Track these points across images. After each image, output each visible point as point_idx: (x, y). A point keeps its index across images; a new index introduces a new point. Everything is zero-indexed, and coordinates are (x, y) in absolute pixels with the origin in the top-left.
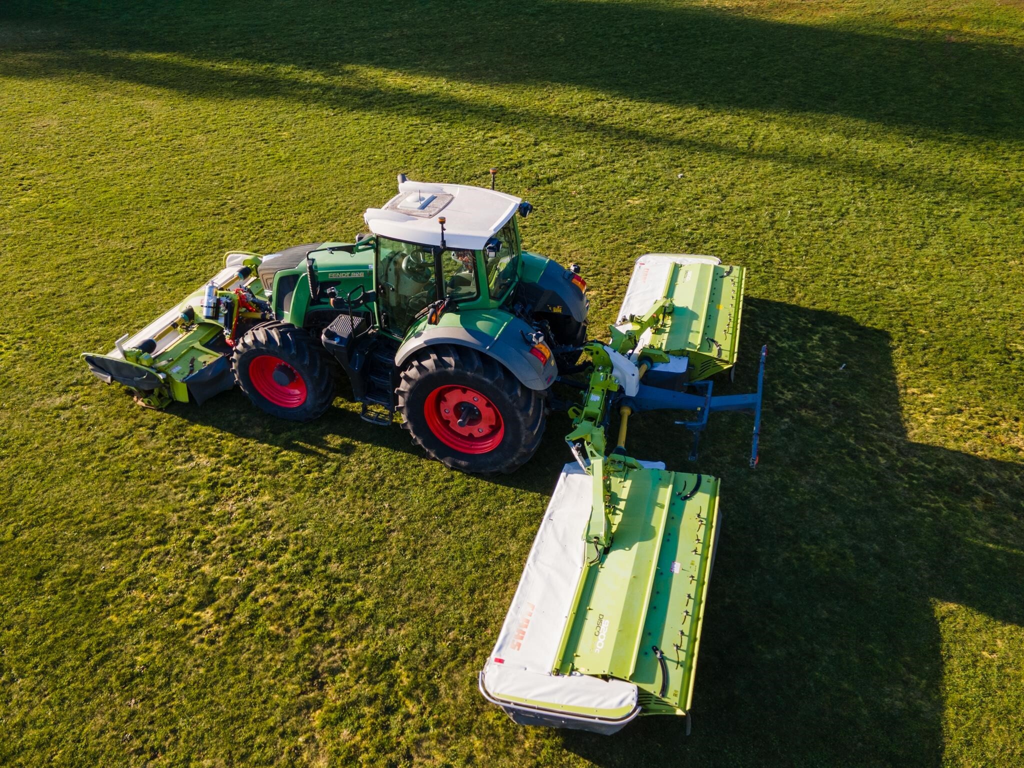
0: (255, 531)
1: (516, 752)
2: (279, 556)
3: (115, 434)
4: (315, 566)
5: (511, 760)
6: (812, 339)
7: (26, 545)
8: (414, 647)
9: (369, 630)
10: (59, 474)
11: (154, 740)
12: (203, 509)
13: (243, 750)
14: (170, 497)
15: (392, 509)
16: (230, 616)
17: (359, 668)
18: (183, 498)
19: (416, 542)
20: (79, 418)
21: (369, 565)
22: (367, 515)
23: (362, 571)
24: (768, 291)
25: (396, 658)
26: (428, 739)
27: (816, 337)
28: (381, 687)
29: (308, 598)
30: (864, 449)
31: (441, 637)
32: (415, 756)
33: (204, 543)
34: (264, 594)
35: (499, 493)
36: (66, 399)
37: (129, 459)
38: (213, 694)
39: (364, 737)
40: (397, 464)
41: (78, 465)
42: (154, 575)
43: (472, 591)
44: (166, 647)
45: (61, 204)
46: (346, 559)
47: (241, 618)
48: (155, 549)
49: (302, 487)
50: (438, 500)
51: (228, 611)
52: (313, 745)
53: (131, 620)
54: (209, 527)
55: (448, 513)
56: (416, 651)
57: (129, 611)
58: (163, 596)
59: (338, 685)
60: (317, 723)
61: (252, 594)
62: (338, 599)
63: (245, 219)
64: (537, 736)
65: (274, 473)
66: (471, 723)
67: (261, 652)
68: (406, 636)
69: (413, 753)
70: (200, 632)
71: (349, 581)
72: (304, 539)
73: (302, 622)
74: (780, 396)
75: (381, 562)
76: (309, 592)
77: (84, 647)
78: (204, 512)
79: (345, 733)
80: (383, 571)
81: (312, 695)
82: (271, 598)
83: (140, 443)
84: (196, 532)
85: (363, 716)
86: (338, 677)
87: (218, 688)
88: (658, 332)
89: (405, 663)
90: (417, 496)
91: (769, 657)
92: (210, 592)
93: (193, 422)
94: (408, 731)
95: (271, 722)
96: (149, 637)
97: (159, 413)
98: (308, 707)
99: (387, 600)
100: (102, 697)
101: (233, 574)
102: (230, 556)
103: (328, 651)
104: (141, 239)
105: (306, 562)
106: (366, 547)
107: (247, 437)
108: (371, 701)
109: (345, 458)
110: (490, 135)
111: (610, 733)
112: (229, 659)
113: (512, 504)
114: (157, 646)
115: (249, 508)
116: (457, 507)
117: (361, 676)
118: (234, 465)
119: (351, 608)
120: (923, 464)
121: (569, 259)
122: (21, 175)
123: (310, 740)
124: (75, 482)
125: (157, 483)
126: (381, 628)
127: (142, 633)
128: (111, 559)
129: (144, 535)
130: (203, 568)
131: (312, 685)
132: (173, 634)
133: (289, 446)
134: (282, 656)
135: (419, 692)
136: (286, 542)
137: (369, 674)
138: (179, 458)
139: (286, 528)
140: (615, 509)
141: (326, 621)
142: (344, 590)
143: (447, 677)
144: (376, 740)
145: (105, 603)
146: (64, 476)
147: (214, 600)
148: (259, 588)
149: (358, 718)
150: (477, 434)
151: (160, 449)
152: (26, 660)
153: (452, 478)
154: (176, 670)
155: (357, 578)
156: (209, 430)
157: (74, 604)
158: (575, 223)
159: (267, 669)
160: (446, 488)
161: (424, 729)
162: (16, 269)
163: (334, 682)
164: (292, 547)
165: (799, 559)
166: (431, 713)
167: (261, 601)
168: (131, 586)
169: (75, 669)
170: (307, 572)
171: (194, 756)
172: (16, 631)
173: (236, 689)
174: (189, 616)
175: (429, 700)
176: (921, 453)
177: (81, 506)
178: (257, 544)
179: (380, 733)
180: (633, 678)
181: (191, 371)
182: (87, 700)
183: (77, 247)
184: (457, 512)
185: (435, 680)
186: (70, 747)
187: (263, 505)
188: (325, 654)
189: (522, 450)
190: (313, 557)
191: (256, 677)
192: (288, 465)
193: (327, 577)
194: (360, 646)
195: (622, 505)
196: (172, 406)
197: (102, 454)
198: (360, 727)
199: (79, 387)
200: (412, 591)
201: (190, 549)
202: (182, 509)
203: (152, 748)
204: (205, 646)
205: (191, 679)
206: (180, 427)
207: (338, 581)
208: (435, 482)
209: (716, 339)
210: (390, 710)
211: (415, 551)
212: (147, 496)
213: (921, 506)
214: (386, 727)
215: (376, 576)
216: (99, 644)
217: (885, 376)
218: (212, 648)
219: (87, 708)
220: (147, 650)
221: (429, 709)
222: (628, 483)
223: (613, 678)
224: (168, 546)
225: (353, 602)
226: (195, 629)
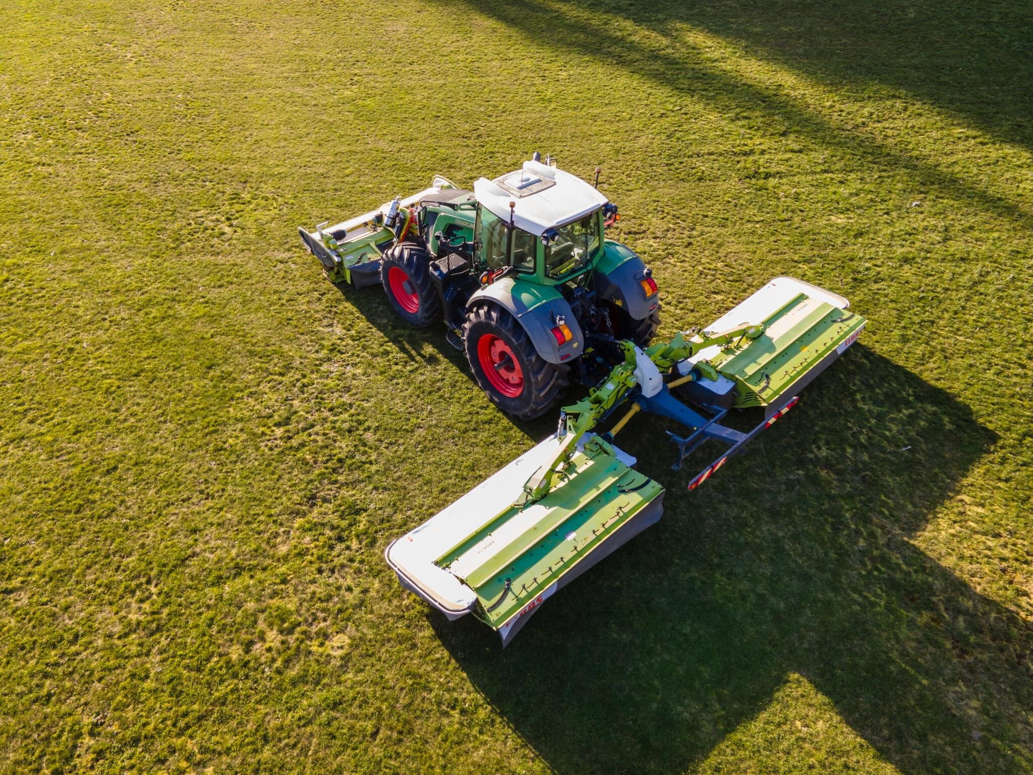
0: (338, 390)
1: (395, 602)
2: (341, 413)
3: (299, 290)
4: (357, 429)
5: (389, 605)
6: (900, 411)
7: (214, 345)
8: (380, 509)
9: (362, 485)
10: (254, 306)
11: (212, 489)
12: (317, 363)
13: (250, 519)
14: (304, 347)
15: (431, 412)
16: (290, 438)
17: (340, 505)
18: (311, 351)
19: (430, 441)
20: (286, 272)
21: (391, 443)
22: (413, 409)
23: (384, 445)
24: (898, 351)
25: (365, 510)
26: (350, 567)
27: (906, 412)
28: (344, 523)
29: (340, 448)
30: (853, 527)
31: (401, 510)
32: (336, 572)
33: (304, 385)
34: (317, 434)
35: (511, 432)
36: (286, 255)
37: (297, 311)
38: (254, 479)
39: (316, 547)
40: (457, 382)
41: (266, 304)
42: (266, 394)
43: (443, 491)
44: (246, 440)
45: (368, 102)
46: (379, 433)
47: (294, 443)
48: (276, 377)
49: (385, 372)
50: (465, 419)
51: (291, 435)
52: (286, 536)
53: (239, 415)
54: (314, 376)
55: (466, 431)
56: (380, 512)
57: (241, 409)
58: (263, 409)
59: (323, 509)
60: (296, 525)
61: (310, 431)
62: (357, 457)
63: (483, 146)
64: (415, 601)
65: (374, 355)
66: (380, 571)
67: (293, 468)
68: (381, 500)
69: (336, 571)
70: (269, 440)
71: (371, 448)
72: (363, 409)
73: (327, 461)
74: (815, 450)
75: (399, 445)
76: (343, 445)
77: (207, 420)
78: (316, 365)
79: (308, 539)
80: (396, 451)
81: (304, 508)
82: (319, 438)
83: (309, 302)
84: (304, 376)
85: (323, 534)
86: (326, 504)
87: (258, 478)
88: (728, 351)
89: (369, 516)
90: (454, 409)
91: (615, 635)
92: (288, 418)
93: (348, 299)
94: (342, 557)
95: (273, 512)
96: (242, 430)
97: (332, 285)
98: (298, 514)
99: (385, 472)
100: (201, 453)
101: (307, 413)
102: (313, 401)
103: (329, 487)
104: (401, 145)
105: (355, 424)
106: (396, 431)
107: (373, 323)
108: (333, 528)
109: (425, 363)
110: (745, 114)
111: (451, 619)
112: (274, 464)
113: (515, 444)
114: (244, 436)
115: (344, 374)
116: (475, 430)
117: (337, 511)
118: (354, 340)
119: (360, 466)
120: (901, 562)
121: (723, 259)
122: (357, 71)
123: (287, 533)
124: (260, 315)
125: (302, 334)
126: (370, 487)
127: (240, 426)
128: (250, 373)
129: (276, 365)
130: (294, 402)
131: (308, 502)
132: (254, 434)
133: (395, 341)
134: (302, 477)
135: (365, 537)
136: (351, 405)
137: (343, 512)
138: (325, 322)
139: (357, 397)
140: (566, 476)
141: (341, 467)
142: (365, 453)
143: (387, 537)
144: (321, 552)
145: (232, 399)
146: (256, 309)
147: (288, 424)
148: (317, 428)
149: (320, 534)
150: (512, 382)
151: (317, 312)
152: (178, 414)
153: (486, 408)
154: (244, 456)
155: (377, 448)
156: (354, 309)
157: (217, 392)
158: (758, 226)
159: (289, 480)
160: (477, 413)
161: (351, 560)
162: (312, 148)
163: (321, 506)
164: (353, 411)
165: (703, 583)
166: (362, 553)
167: (312, 437)
168: (251, 394)
169: (197, 430)
170: (350, 431)
171: (225, 509)
172: (182, 395)
173: (267, 483)
174: (269, 427)
175: (366, 545)
176: (908, 553)
177: (253, 332)
178: (333, 400)
179: (326, 549)
180: (477, 590)
181: (358, 262)
182: (193, 451)
183: (357, 141)
184: (472, 434)
185: (379, 535)
186: (171, 472)
187: (354, 375)
188: (327, 487)
189: (532, 405)
190: (360, 423)
191: (281, 482)
192: (387, 353)
193: (360, 440)
194: (351, 493)
195: (572, 476)
196: (341, 284)
197: (284, 302)
198: (317, 540)
199: (298, 250)
200: (405, 473)
201: (294, 386)
202: (306, 358)
203: (208, 494)
204: (266, 450)
205: (249, 465)
206: (338, 301)
207: (365, 445)
208: (473, 405)
209: (772, 377)
210: (340, 539)
211: (425, 447)
212: (291, 340)
213: (860, 594)
214: (331, 548)
215: (389, 453)
216: (216, 422)
217: (945, 473)
218: (269, 453)
219: (191, 455)
220: (237, 437)
221: (363, 551)
222: (591, 463)
223: (467, 584)
224: (284, 379)
225: (364, 463)
226: (268, 437)
